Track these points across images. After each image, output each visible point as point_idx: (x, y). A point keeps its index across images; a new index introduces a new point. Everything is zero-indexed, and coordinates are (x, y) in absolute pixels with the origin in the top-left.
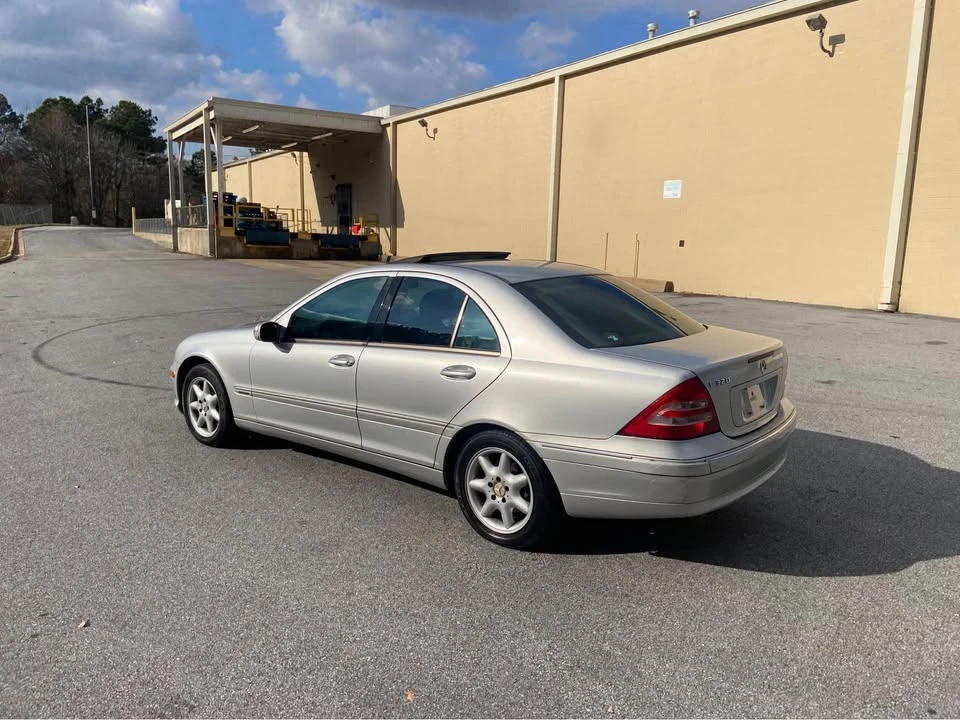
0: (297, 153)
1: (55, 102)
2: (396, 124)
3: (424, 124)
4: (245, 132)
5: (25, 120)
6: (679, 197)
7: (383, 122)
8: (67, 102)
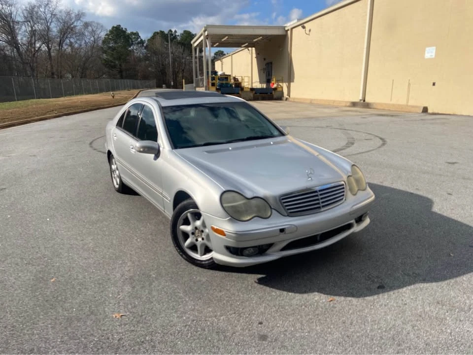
0: (250, 49)
1: (158, 33)
2: (292, 29)
3: (304, 27)
4: (223, 40)
5: (146, 42)
6: (434, 57)
7: (286, 29)
8: (162, 32)
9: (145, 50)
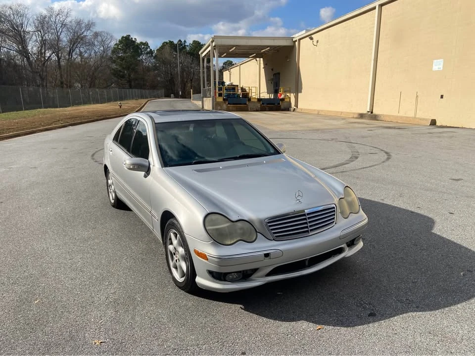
0: (258, 59)
1: (167, 43)
2: (300, 40)
3: (311, 39)
4: (231, 51)
5: (155, 52)
6: (442, 69)
7: (294, 40)
8: (171, 42)
9: (154, 60)
